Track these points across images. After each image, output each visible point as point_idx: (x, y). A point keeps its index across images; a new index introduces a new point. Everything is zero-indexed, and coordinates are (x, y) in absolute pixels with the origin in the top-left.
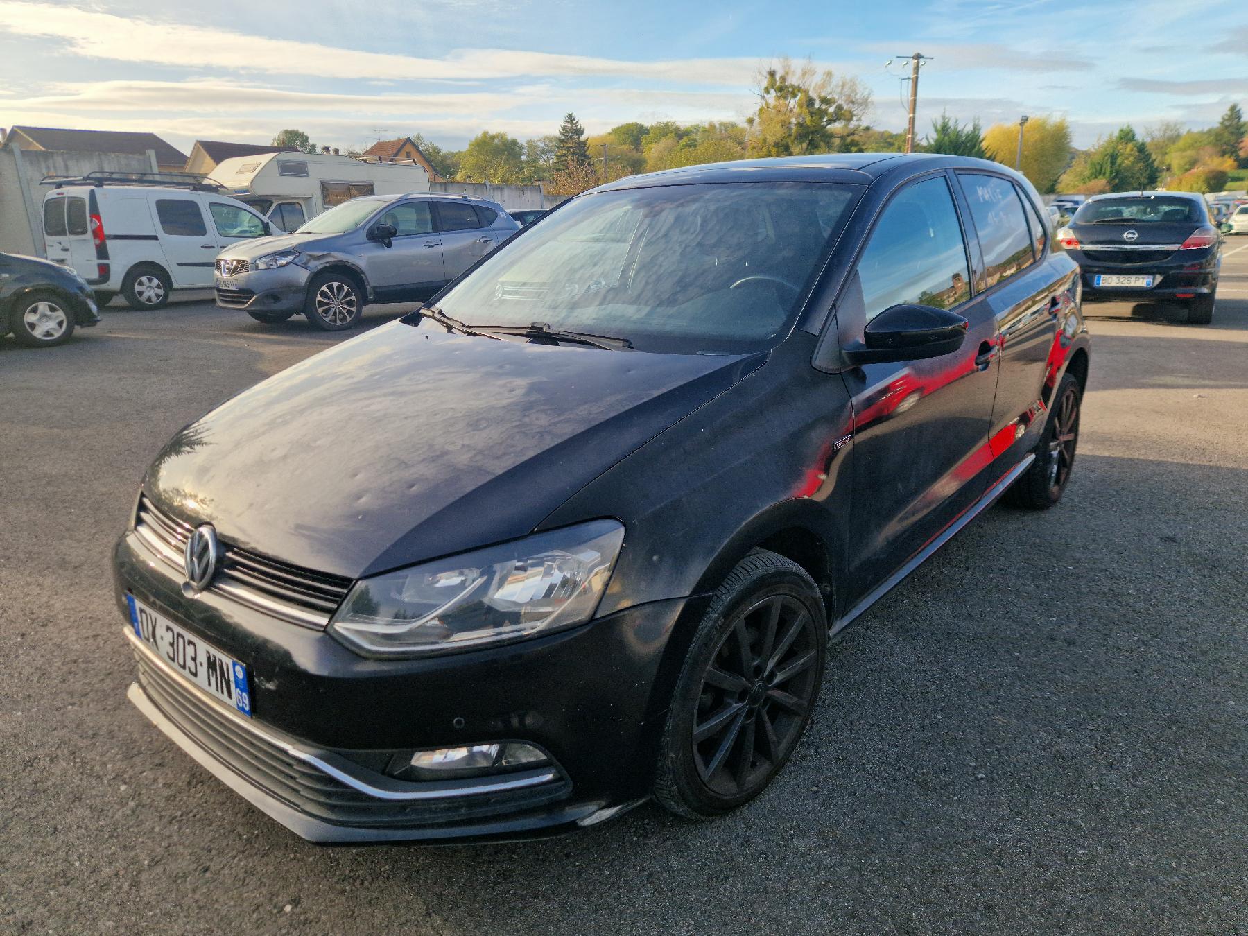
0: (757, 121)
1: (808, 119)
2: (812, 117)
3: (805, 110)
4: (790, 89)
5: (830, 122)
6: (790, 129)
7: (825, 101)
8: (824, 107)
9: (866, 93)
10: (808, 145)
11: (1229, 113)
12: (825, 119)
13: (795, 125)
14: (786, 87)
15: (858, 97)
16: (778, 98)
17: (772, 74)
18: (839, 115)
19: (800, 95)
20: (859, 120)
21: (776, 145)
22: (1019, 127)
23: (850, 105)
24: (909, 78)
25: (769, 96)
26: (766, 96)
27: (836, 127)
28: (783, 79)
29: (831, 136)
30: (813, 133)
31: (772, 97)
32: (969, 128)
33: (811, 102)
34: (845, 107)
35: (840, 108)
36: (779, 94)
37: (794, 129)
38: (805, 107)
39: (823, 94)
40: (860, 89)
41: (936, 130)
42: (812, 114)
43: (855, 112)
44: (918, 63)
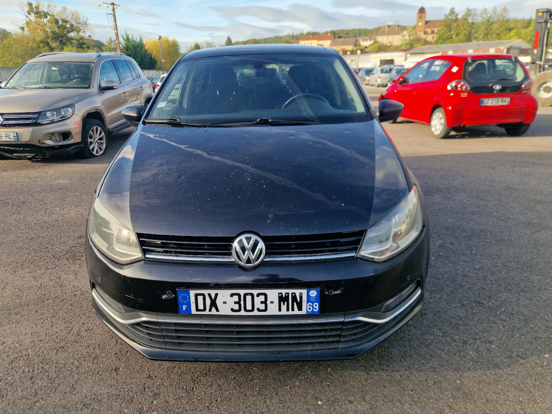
0: (26, 29)
1: (57, 29)
2: (59, 29)
3: (54, 25)
4: (42, 14)
5: (68, 32)
6: (48, 34)
7: (64, 21)
8: (64, 24)
9: (85, 19)
10: (60, 43)
11: (227, 40)
12: (66, 31)
13: (50, 32)
14: (40, 12)
15: (81, 20)
16: (36, 17)
17: (30, 5)
18: (73, 29)
19: (49, 17)
20: (84, 32)
21: (42, 42)
22: (158, 40)
23: (78, 24)
24: (111, 14)
25: (30, 16)
26: (28, 16)
27: (72, 35)
28: (37, 8)
29: (71, 39)
30: (61, 37)
31: (32, 17)
32: (138, 40)
33: (57, 21)
34: (75, 25)
35: (72, 25)
36: (36, 15)
37: (50, 34)
38: (54, 23)
39: (62, 18)
40: (81, 17)
41: (124, 39)
42: (59, 27)
43: (81, 28)
44: (114, 7)
